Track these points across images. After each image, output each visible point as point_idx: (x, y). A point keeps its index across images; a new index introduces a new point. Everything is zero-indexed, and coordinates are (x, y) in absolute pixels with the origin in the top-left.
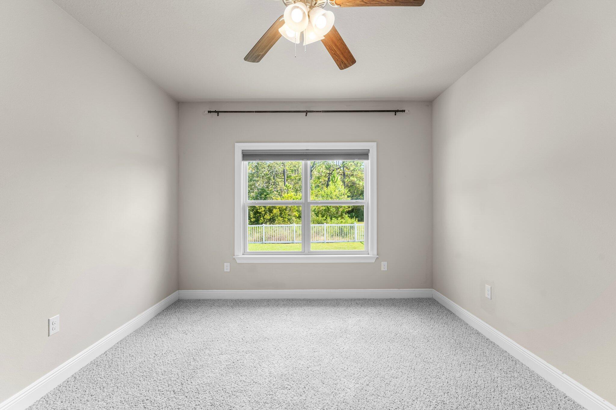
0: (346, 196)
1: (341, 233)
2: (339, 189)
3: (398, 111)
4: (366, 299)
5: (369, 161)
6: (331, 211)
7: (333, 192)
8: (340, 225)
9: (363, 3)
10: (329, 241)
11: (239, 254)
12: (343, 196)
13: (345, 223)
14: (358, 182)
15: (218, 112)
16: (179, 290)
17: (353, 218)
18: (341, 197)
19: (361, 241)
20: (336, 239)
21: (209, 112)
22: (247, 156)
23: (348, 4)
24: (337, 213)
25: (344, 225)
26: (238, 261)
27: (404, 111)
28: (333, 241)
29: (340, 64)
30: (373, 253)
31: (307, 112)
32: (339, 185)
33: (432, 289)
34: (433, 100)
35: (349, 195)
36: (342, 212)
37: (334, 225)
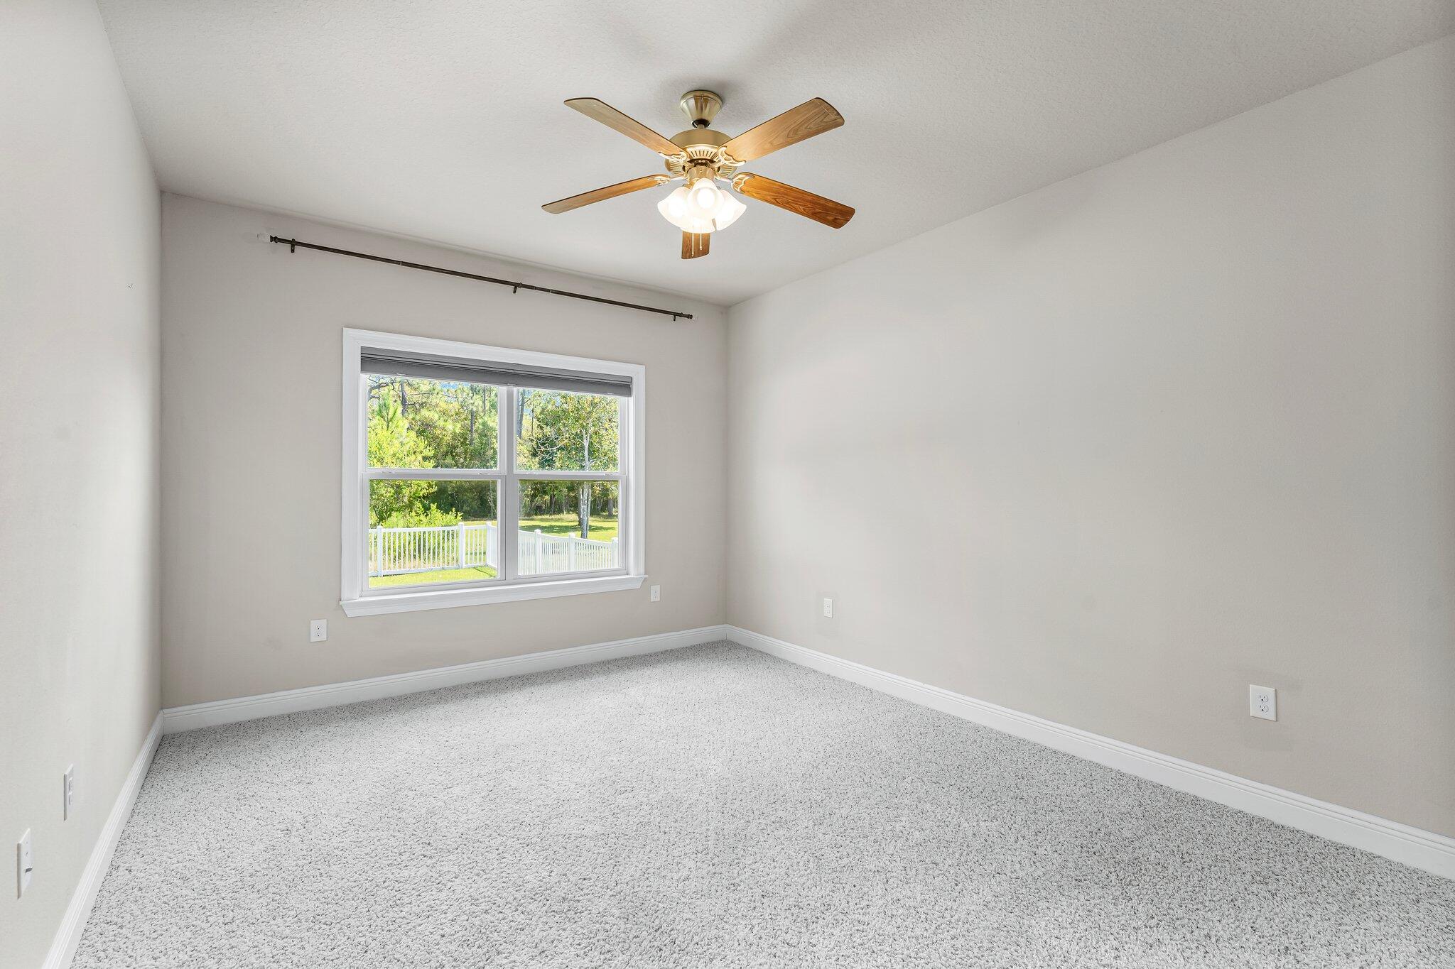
0: (420, 457)
1: (421, 548)
2: (401, 439)
3: (681, 315)
4: (627, 658)
5: (631, 400)
6: (382, 495)
7: (385, 445)
8: (417, 530)
9: (774, 201)
10: (393, 571)
11: (353, 596)
12: (413, 457)
13: (429, 524)
14: (441, 423)
15: (293, 244)
16: (162, 709)
17: (450, 513)
18: (407, 460)
19: (475, 565)
20: (410, 565)
21: (274, 239)
22: (371, 360)
23: (754, 194)
24: (397, 500)
25: (427, 529)
26: (350, 613)
27: (690, 317)
28: (402, 570)
29: (687, 252)
30: (636, 571)
31: (516, 286)
32: (399, 429)
33: (725, 625)
34: (730, 307)
35: (431, 454)
36: (415, 497)
37: (400, 528)
